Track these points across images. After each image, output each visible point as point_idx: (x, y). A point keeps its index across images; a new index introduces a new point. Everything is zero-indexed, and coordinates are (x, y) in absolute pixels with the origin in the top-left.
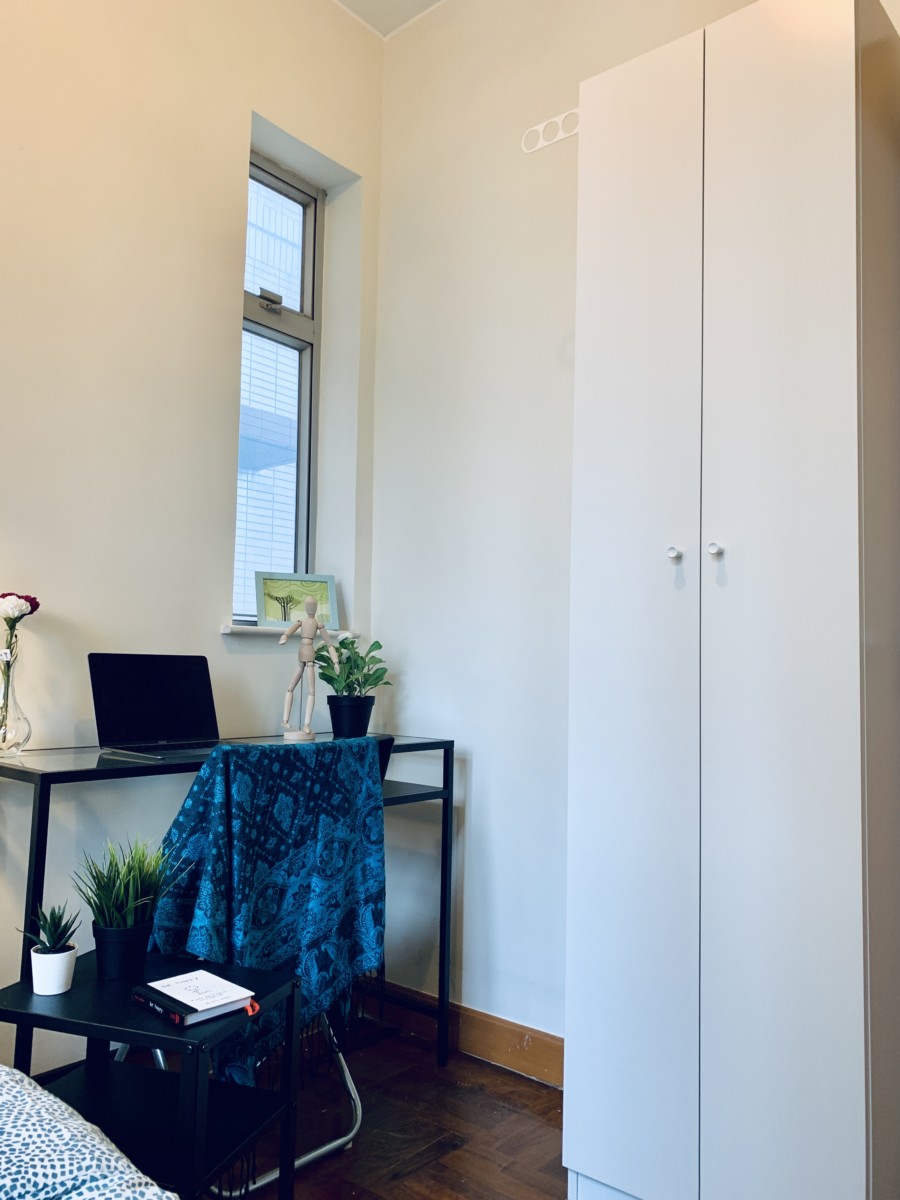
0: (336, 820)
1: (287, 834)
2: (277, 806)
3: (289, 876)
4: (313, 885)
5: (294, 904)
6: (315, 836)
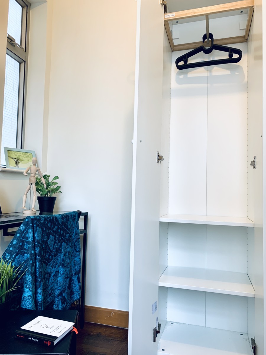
0: (68, 244)
2: (49, 240)
4: (60, 270)
5: (54, 279)
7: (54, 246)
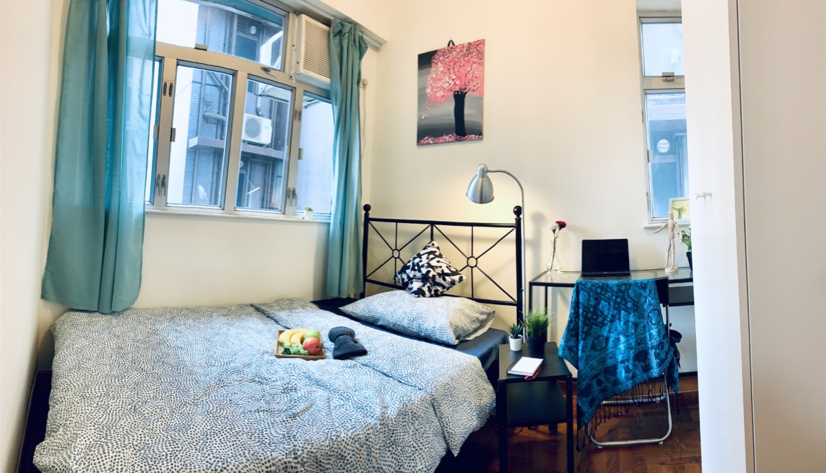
0: (630, 313)
1: (607, 316)
3: (610, 333)
6: (619, 319)
7: (609, 312)
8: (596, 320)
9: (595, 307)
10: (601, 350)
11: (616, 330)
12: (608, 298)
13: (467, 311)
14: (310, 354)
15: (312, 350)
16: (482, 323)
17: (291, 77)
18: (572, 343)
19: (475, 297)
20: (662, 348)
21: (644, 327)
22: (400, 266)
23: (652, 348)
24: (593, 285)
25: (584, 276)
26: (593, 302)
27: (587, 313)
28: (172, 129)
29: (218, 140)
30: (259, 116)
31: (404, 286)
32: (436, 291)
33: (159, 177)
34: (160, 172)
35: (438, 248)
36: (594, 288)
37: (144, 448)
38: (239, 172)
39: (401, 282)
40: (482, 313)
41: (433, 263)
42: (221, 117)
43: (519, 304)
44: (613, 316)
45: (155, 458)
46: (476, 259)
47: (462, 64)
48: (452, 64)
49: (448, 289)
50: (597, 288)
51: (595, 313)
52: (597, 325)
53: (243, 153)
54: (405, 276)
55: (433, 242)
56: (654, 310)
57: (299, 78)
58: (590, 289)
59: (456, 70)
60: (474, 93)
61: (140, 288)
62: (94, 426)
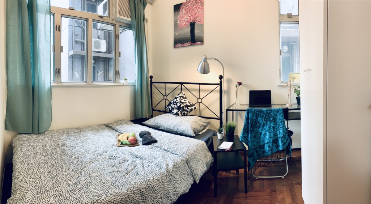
0: (271, 123)
1: (261, 124)
2: (258, 119)
3: (262, 131)
4: (267, 133)
6: (267, 125)
7: (262, 122)
8: (256, 125)
9: (256, 120)
10: (258, 138)
11: (265, 130)
12: (262, 116)
13: (198, 122)
14: (132, 144)
15: (133, 142)
16: (205, 127)
17: (113, 19)
18: (245, 135)
19: (201, 116)
20: (285, 138)
21: (277, 129)
22: (167, 103)
23: (280, 138)
24: (255, 110)
25: (250, 106)
26: (255, 118)
27: (252, 122)
28: (61, 46)
29: (82, 51)
30: (100, 39)
31: (170, 112)
32: (184, 113)
33: (57, 69)
34: (57, 67)
35: (184, 94)
36: (255, 112)
37: (59, 195)
38: (92, 65)
39: (168, 110)
40: (205, 123)
41: (183, 101)
42: (82, 41)
43: (221, 119)
44: (264, 124)
45: (64, 200)
46: (202, 99)
47: (193, 9)
48: (189, 9)
49: (189, 112)
50: (257, 111)
51: (255, 122)
52: (256, 127)
53: (93, 56)
54: (170, 107)
55: (182, 92)
56: (282, 122)
57: (116, 19)
58: (254, 112)
59: (191, 12)
60: (199, 23)
61: (51, 121)
62: (34, 188)
